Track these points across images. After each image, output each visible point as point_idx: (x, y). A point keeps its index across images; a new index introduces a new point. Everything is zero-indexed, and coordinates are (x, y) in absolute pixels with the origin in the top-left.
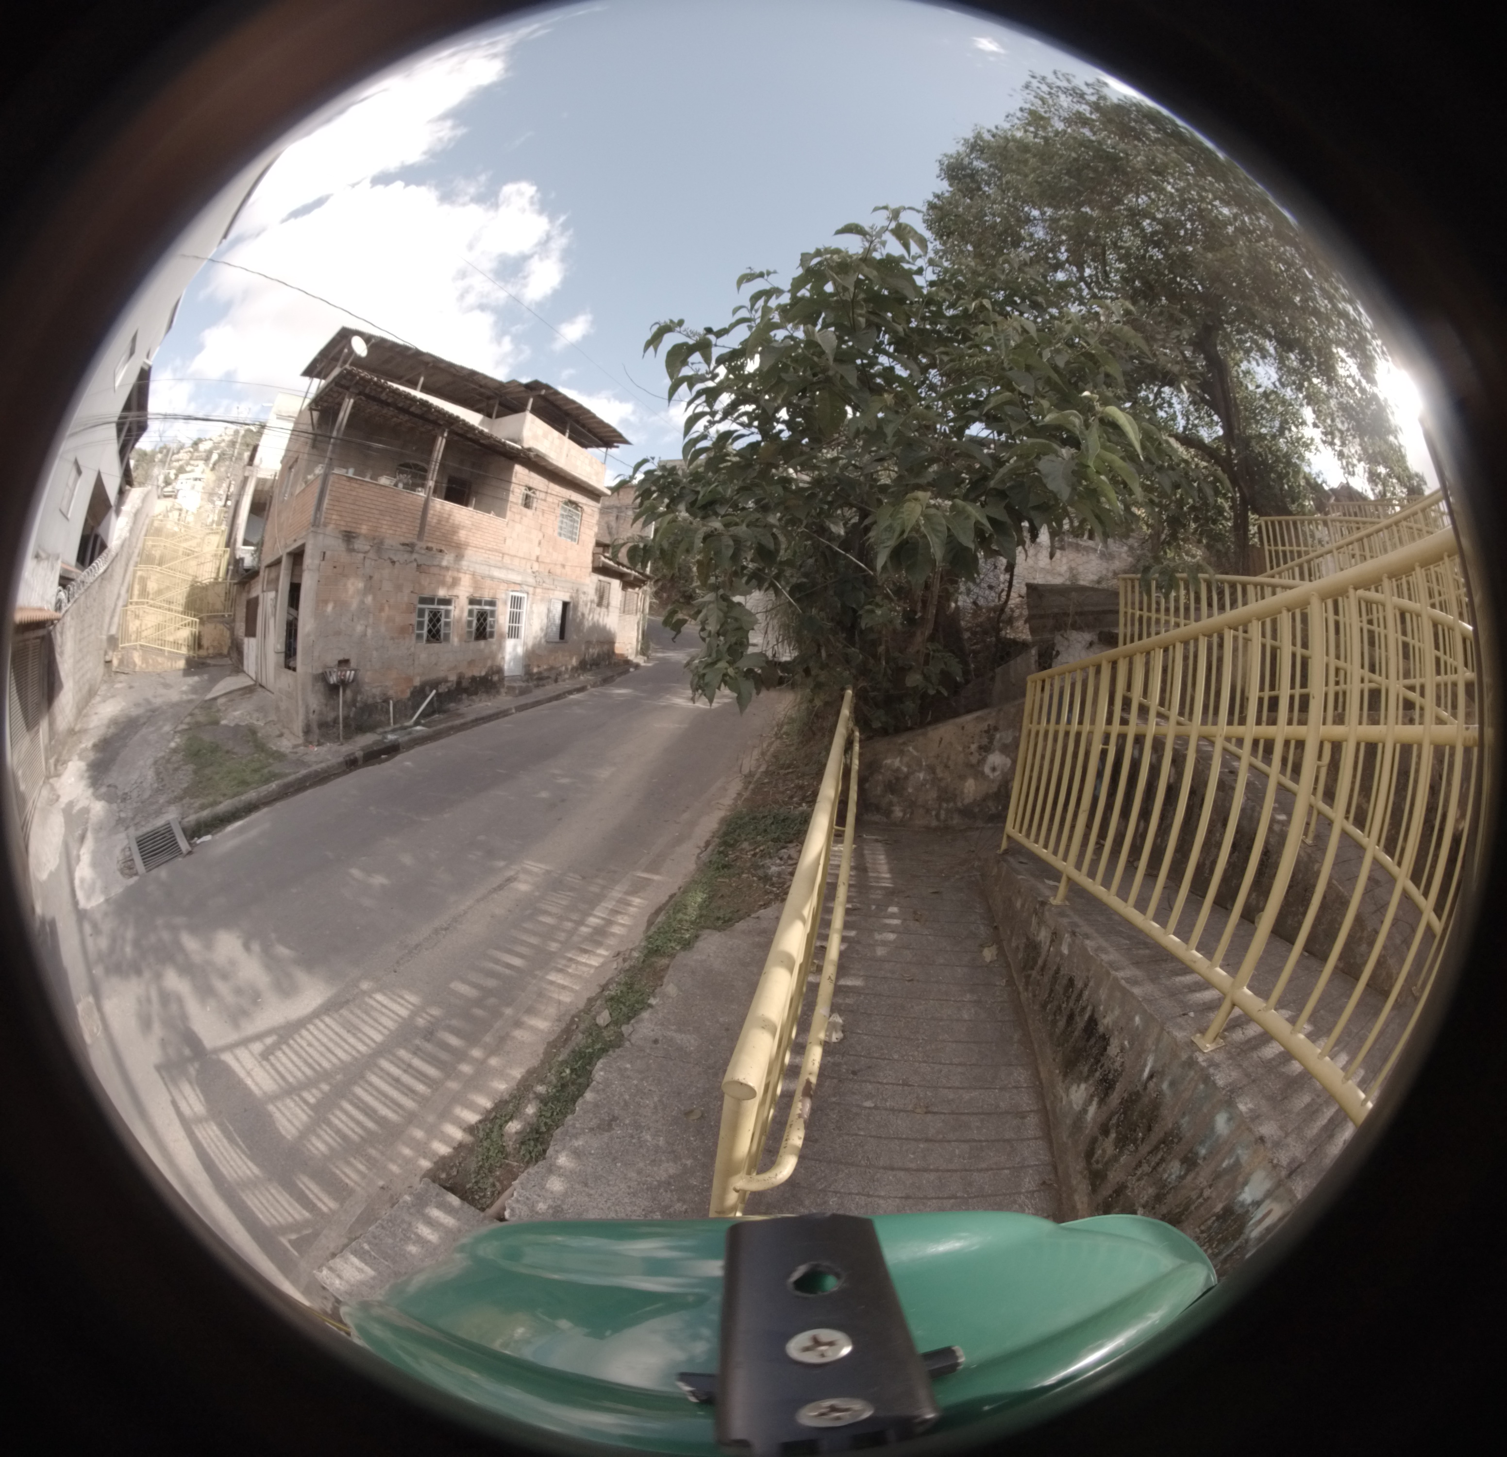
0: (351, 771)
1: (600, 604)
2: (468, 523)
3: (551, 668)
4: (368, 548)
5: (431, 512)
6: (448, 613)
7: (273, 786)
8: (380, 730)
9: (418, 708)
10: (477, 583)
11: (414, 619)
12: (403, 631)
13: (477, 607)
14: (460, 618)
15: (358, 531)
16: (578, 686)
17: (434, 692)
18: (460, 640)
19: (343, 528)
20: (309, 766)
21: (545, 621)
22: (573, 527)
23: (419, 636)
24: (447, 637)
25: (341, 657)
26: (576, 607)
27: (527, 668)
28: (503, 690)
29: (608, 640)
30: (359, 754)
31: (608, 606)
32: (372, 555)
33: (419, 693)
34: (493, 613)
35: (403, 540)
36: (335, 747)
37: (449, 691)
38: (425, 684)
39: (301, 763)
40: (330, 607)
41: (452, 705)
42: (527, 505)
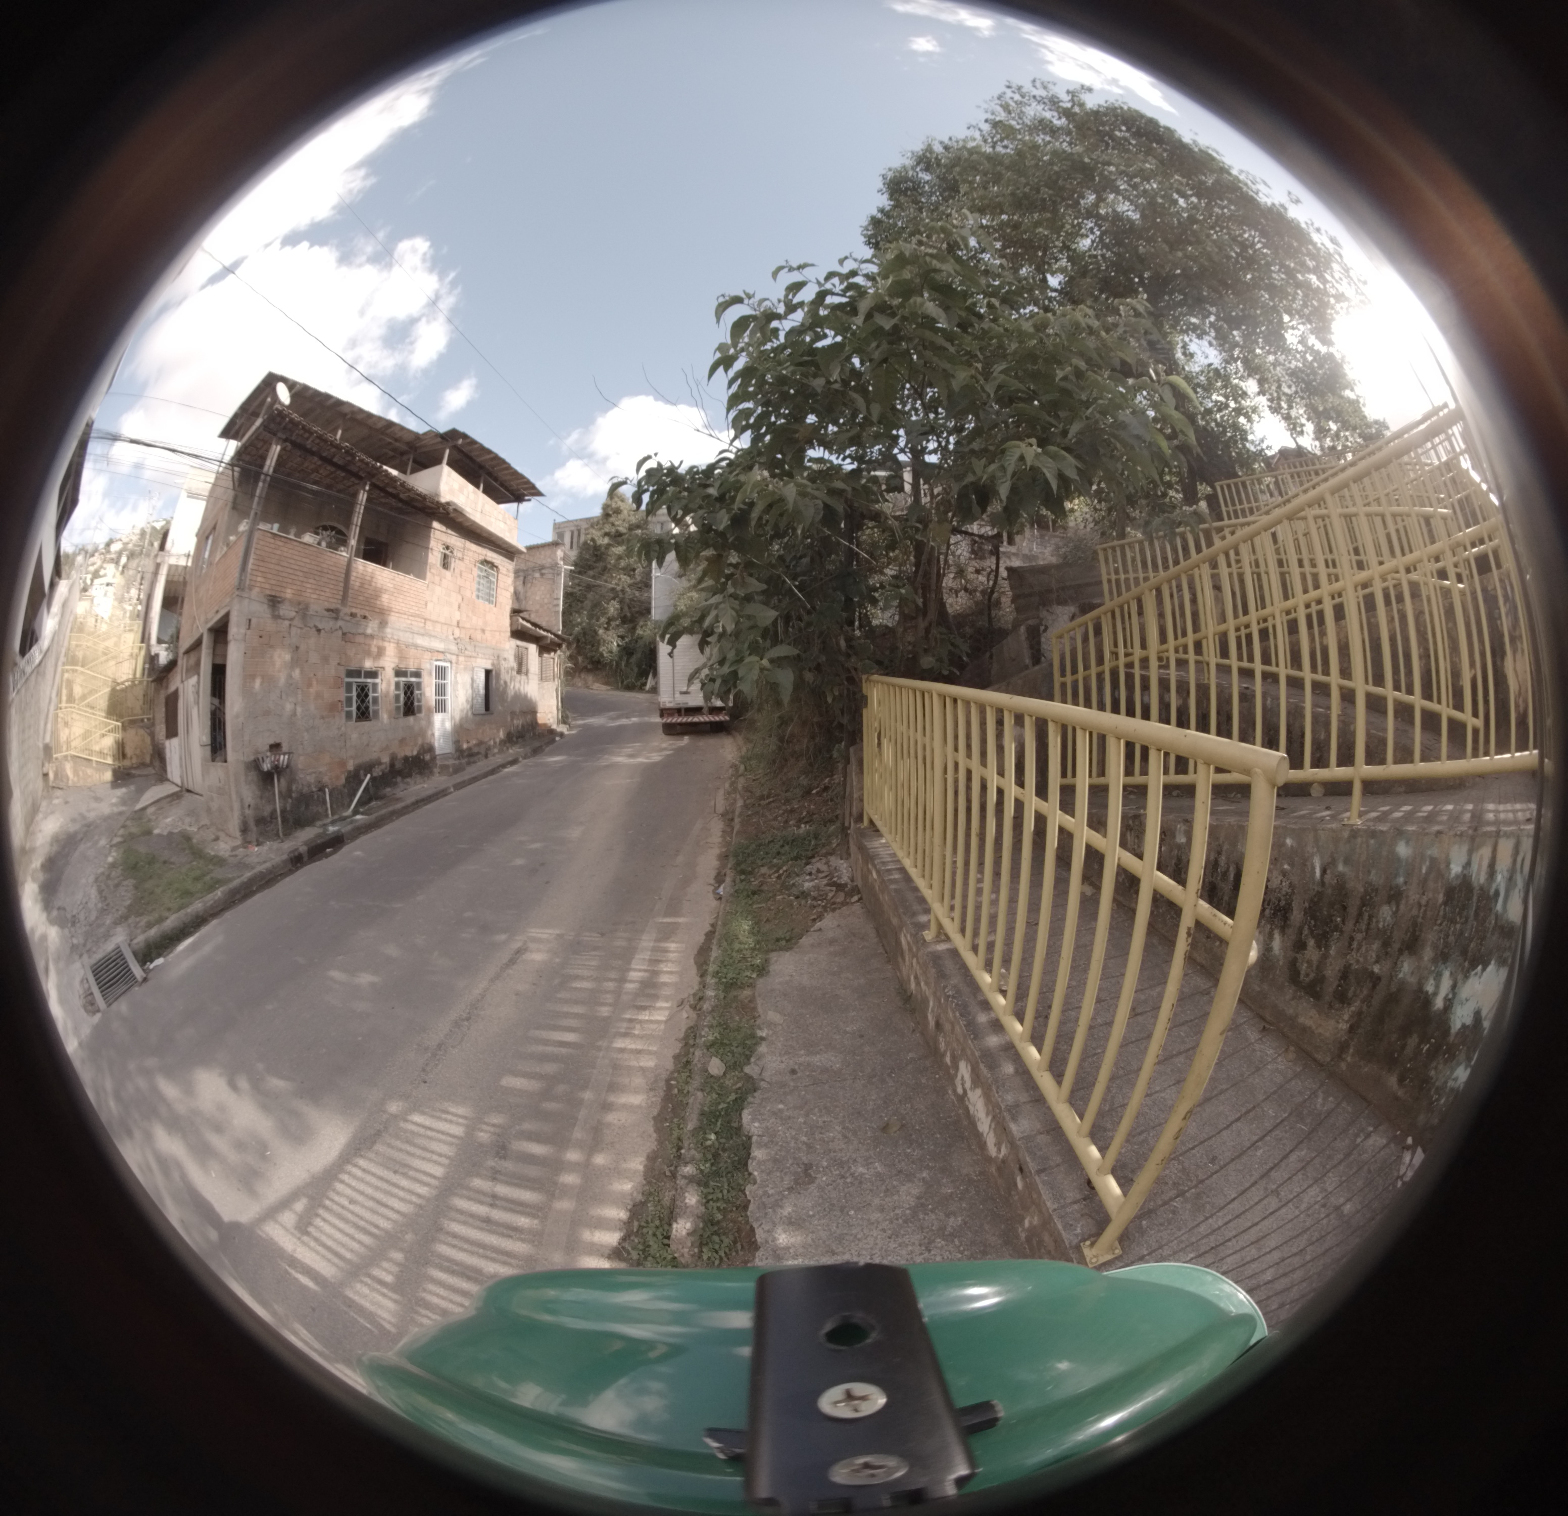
0: (297, 869)
1: (519, 672)
2: (390, 585)
3: (480, 743)
4: (293, 614)
5: (354, 574)
6: (375, 686)
7: (219, 893)
8: (319, 823)
9: (354, 795)
10: (402, 650)
11: (343, 695)
12: (333, 708)
13: (404, 679)
14: (388, 692)
15: (282, 595)
16: (510, 759)
17: (369, 776)
18: (390, 717)
19: (268, 592)
20: (253, 868)
21: (470, 692)
22: (490, 588)
23: (349, 715)
24: (376, 713)
25: (272, 741)
26: (498, 675)
27: (457, 743)
28: (436, 770)
29: (531, 710)
30: (303, 849)
31: (527, 674)
32: (297, 622)
33: (354, 779)
34: (419, 685)
35: (327, 605)
36: (275, 845)
37: (384, 774)
38: (358, 769)
39: (242, 866)
40: (257, 683)
41: (388, 789)
42: (445, 565)
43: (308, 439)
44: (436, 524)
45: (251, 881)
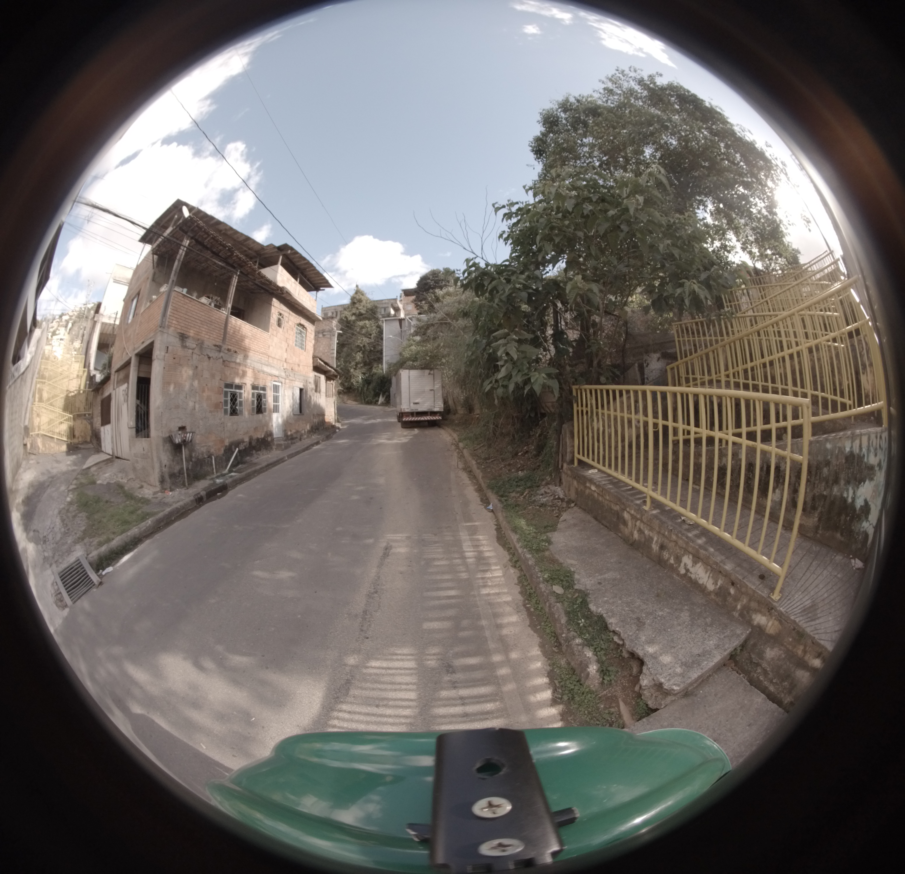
0: (200, 506)
1: (316, 391)
2: (249, 334)
3: (297, 432)
4: (195, 346)
5: (230, 325)
6: (241, 394)
7: (149, 522)
8: (208, 477)
9: (229, 461)
10: (256, 373)
11: (222, 399)
12: (217, 406)
13: (257, 391)
14: (248, 399)
15: (188, 333)
16: (315, 441)
17: (237, 449)
18: (249, 414)
19: (179, 331)
20: (171, 505)
21: (292, 401)
22: (302, 340)
23: (226, 411)
24: (241, 411)
25: (180, 425)
26: (306, 392)
27: (285, 431)
28: (274, 447)
29: (322, 414)
30: (203, 493)
31: (320, 392)
32: (196, 351)
33: (229, 450)
34: (265, 395)
35: (214, 342)
36: (183, 491)
37: (245, 449)
38: (231, 444)
39: (163, 504)
40: (172, 388)
41: (248, 458)
42: (279, 325)
43: (206, 238)
44: (274, 300)
45: (171, 514)
